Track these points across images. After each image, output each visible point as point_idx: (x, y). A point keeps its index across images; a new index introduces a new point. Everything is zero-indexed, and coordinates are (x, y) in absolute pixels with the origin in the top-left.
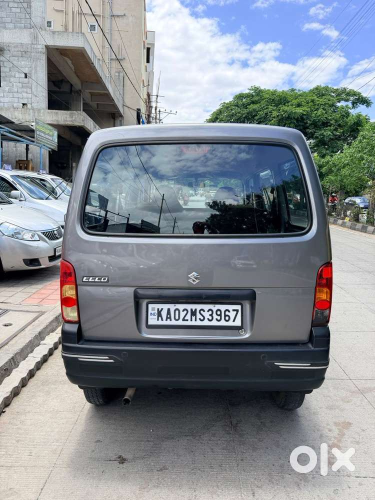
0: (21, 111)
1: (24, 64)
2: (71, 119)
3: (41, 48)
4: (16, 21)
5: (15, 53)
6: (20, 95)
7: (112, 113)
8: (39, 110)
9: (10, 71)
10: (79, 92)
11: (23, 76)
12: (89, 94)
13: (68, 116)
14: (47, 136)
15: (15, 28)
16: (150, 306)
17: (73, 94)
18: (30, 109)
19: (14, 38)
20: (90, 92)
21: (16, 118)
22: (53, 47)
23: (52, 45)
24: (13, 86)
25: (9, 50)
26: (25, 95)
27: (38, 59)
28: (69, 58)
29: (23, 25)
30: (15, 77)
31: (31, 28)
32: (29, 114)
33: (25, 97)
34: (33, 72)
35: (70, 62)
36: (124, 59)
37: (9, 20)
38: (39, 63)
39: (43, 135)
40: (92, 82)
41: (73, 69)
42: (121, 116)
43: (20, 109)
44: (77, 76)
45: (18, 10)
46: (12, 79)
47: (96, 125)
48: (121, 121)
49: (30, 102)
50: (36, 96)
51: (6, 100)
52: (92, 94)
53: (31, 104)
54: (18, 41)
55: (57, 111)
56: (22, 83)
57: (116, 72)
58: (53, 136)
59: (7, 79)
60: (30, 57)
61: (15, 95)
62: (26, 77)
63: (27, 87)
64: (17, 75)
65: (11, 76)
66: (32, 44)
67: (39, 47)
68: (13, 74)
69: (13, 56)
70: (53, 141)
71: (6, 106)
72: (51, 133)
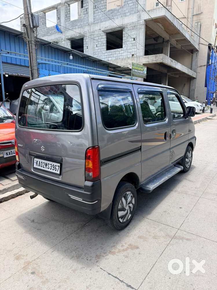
0: (131, 59)
1: (134, 33)
2: (155, 59)
3: (142, 22)
4: (131, 10)
5: (129, 29)
6: (131, 51)
7: (191, 50)
8: (140, 57)
9: (127, 38)
10: (168, 41)
11: (133, 39)
12: (175, 41)
13: (154, 58)
14: (139, 71)
15: (130, 14)
16: (35, 159)
17: (164, 43)
18: (135, 57)
19: (130, 20)
20: (175, 40)
21: (129, 63)
22: (149, 20)
23: (148, 19)
24: (128, 46)
25: (127, 27)
26: (133, 50)
27: (140, 28)
28: (160, 23)
29: (134, 12)
30: (129, 41)
31: (138, 12)
32: (135, 60)
33: (133, 51)
34: (138, 36)
35: (161, 25)
36: (202, 13)
37: (127, 11)
38: (141, 31)
39: (136, 71)
40: (176, 34)
41: (163, 28)
42: (197, 51)
43: (131, 58)
44: (166, 32)
45: (132, 4)
46: (128, 43)
47: (173, 60)
48: (197, 54)
49: (135, 54)
50: (138, 49)
51: (125, 54)
52: (177, 41)
53: (136, 55)
54: (131, 21)
55: (148, 56)
56: (132, 44)
57: (196, 23)
58: (144, 70)
59: (126, 43)
60: (136, 29)
61: (129, 51)
62: (134, 40)
63: (134, 45)
64: (130, 40)
65: (127, 41)
66: (138, 21)
67: (142, 21)
68: (128, 40)
69: (129, 30)
70: (143, 73)
71: (124, 57)
72: (142, 69)
